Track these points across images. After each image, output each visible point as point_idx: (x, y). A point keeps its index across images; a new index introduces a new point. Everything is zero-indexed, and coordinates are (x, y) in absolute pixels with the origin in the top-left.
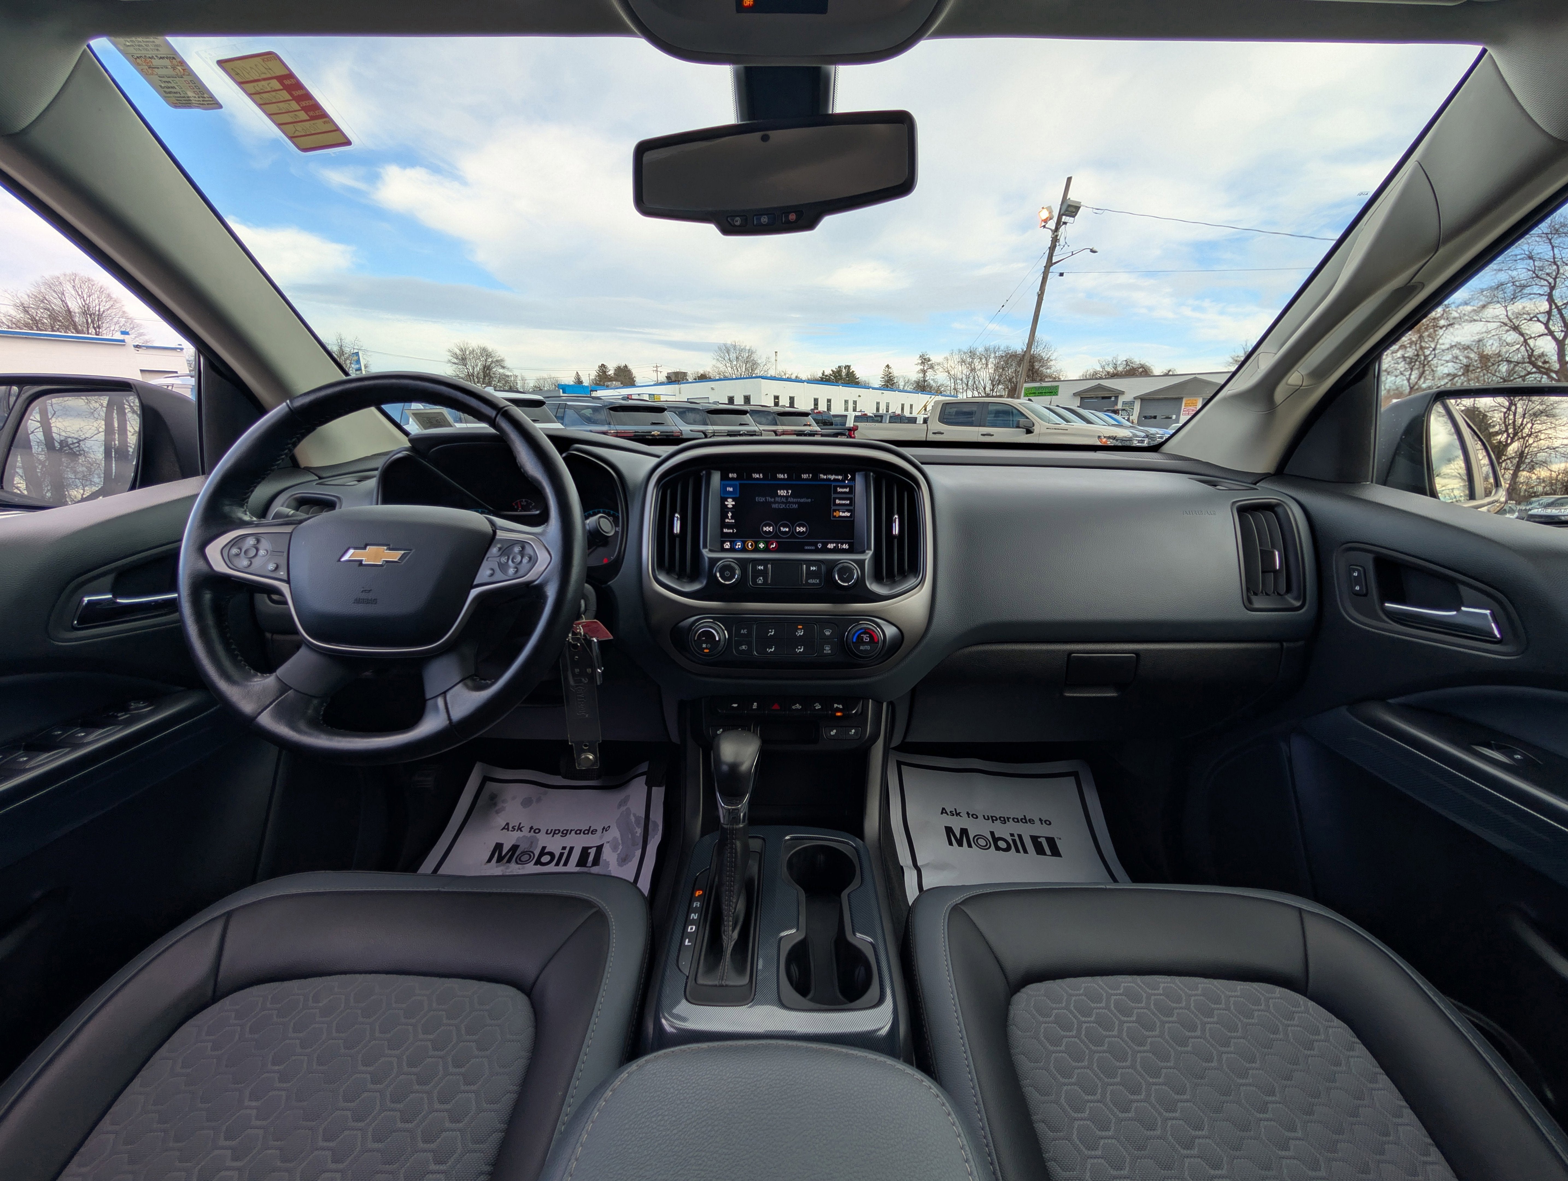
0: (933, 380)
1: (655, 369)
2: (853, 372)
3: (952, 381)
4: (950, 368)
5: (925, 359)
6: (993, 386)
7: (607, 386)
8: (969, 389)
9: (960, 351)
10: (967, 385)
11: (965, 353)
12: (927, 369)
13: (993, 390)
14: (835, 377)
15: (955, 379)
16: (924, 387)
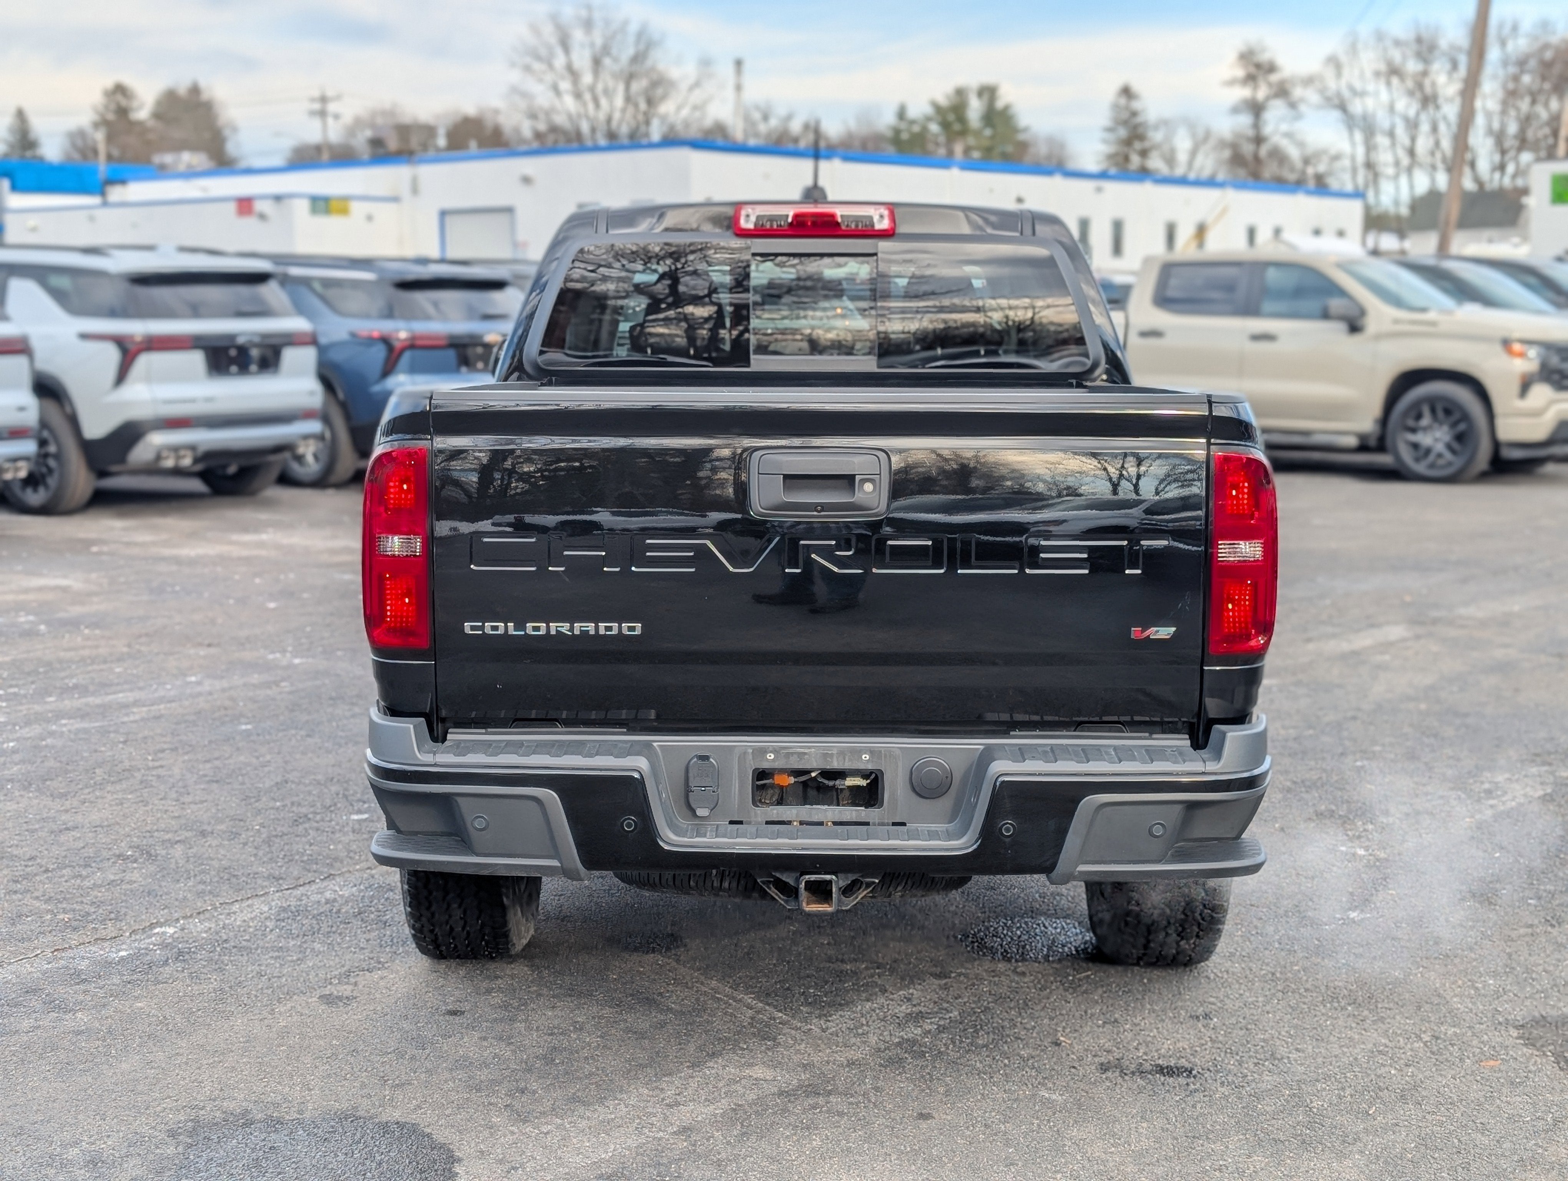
0: (1289, 135)
1: (317, 106)
2: (1007, 108)
3: (1359, 136)
4: (1346, 94)
5: (1258, 66)
6: (1503, 152)
7: (162, 167)
8: (1420, 165)
9: (1380, 36)
10: (1411, 152)
11: (1397, 43)
12: (1268, 98)
13: (1502, 167)
14: (945, 125)
15: (1369, 130)
16: (1257, 159)
